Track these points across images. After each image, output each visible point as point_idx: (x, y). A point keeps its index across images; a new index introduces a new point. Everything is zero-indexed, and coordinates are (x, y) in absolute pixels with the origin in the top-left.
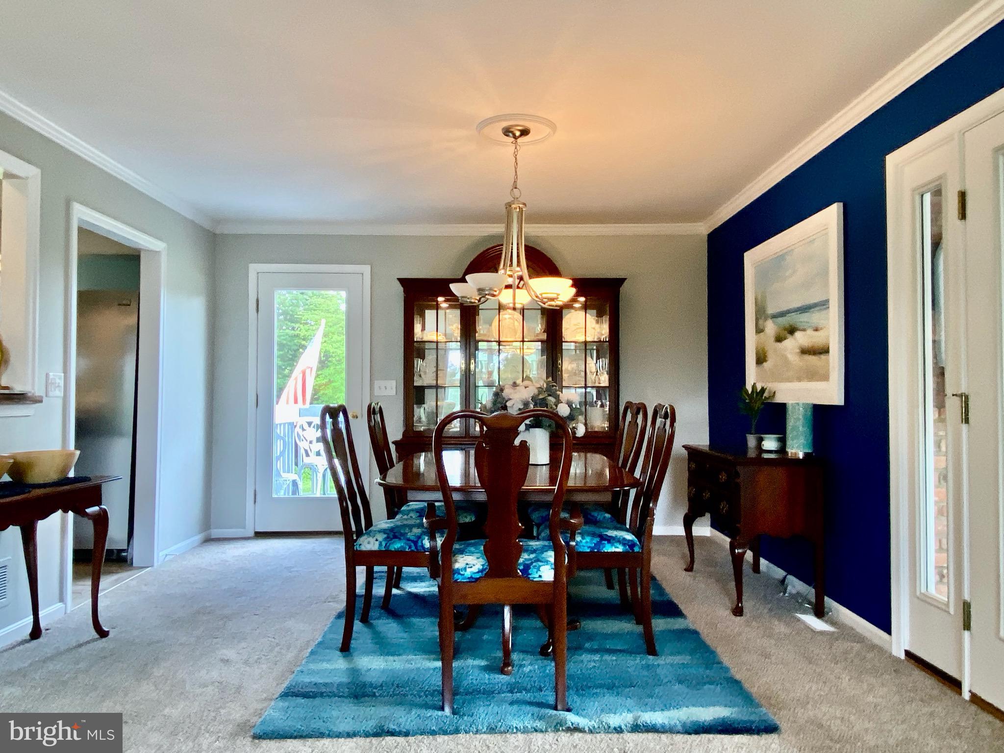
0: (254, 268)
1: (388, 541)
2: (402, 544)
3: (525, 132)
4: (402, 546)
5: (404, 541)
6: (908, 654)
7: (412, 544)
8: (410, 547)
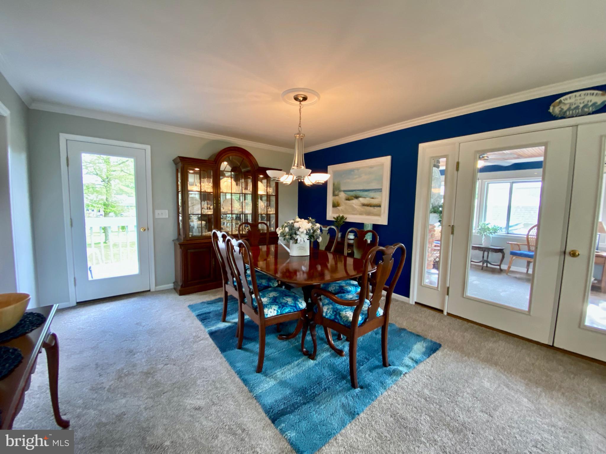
0: (63, 137)
1: (281, 309)
2: (289, 309)
3: (305, 99)
4: (289, 310)
5: (290, 307)
6: (416, 303)
7: (294, 308)
8: (294, 310)
